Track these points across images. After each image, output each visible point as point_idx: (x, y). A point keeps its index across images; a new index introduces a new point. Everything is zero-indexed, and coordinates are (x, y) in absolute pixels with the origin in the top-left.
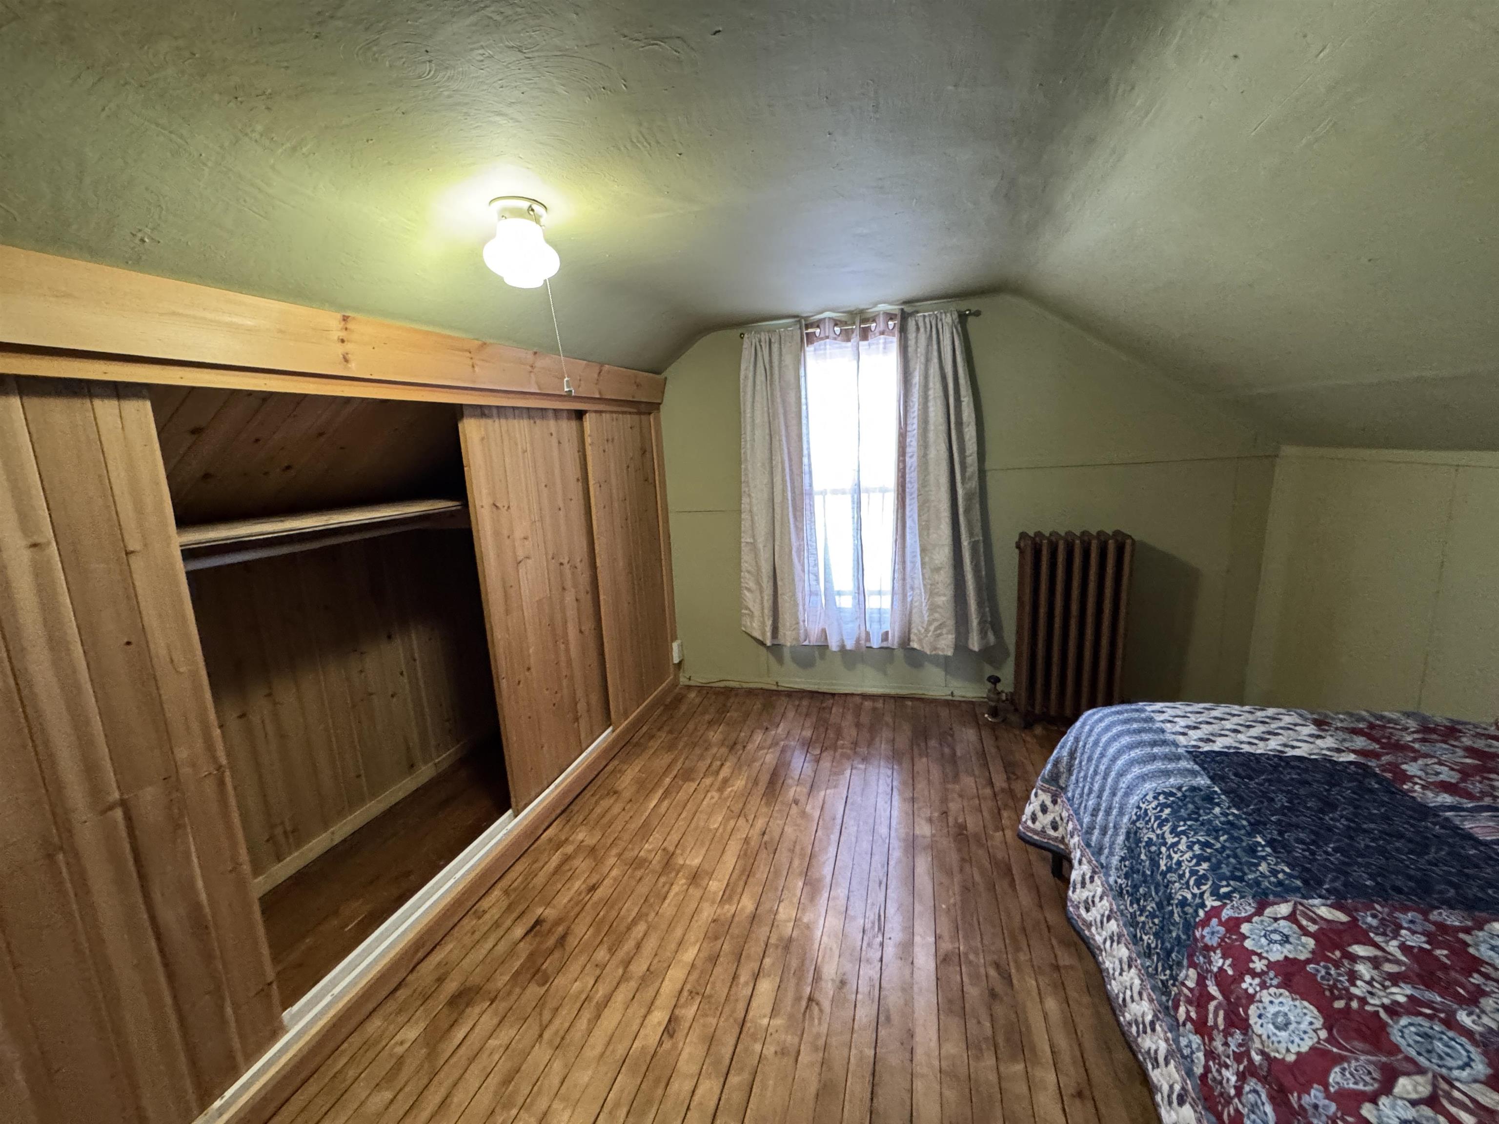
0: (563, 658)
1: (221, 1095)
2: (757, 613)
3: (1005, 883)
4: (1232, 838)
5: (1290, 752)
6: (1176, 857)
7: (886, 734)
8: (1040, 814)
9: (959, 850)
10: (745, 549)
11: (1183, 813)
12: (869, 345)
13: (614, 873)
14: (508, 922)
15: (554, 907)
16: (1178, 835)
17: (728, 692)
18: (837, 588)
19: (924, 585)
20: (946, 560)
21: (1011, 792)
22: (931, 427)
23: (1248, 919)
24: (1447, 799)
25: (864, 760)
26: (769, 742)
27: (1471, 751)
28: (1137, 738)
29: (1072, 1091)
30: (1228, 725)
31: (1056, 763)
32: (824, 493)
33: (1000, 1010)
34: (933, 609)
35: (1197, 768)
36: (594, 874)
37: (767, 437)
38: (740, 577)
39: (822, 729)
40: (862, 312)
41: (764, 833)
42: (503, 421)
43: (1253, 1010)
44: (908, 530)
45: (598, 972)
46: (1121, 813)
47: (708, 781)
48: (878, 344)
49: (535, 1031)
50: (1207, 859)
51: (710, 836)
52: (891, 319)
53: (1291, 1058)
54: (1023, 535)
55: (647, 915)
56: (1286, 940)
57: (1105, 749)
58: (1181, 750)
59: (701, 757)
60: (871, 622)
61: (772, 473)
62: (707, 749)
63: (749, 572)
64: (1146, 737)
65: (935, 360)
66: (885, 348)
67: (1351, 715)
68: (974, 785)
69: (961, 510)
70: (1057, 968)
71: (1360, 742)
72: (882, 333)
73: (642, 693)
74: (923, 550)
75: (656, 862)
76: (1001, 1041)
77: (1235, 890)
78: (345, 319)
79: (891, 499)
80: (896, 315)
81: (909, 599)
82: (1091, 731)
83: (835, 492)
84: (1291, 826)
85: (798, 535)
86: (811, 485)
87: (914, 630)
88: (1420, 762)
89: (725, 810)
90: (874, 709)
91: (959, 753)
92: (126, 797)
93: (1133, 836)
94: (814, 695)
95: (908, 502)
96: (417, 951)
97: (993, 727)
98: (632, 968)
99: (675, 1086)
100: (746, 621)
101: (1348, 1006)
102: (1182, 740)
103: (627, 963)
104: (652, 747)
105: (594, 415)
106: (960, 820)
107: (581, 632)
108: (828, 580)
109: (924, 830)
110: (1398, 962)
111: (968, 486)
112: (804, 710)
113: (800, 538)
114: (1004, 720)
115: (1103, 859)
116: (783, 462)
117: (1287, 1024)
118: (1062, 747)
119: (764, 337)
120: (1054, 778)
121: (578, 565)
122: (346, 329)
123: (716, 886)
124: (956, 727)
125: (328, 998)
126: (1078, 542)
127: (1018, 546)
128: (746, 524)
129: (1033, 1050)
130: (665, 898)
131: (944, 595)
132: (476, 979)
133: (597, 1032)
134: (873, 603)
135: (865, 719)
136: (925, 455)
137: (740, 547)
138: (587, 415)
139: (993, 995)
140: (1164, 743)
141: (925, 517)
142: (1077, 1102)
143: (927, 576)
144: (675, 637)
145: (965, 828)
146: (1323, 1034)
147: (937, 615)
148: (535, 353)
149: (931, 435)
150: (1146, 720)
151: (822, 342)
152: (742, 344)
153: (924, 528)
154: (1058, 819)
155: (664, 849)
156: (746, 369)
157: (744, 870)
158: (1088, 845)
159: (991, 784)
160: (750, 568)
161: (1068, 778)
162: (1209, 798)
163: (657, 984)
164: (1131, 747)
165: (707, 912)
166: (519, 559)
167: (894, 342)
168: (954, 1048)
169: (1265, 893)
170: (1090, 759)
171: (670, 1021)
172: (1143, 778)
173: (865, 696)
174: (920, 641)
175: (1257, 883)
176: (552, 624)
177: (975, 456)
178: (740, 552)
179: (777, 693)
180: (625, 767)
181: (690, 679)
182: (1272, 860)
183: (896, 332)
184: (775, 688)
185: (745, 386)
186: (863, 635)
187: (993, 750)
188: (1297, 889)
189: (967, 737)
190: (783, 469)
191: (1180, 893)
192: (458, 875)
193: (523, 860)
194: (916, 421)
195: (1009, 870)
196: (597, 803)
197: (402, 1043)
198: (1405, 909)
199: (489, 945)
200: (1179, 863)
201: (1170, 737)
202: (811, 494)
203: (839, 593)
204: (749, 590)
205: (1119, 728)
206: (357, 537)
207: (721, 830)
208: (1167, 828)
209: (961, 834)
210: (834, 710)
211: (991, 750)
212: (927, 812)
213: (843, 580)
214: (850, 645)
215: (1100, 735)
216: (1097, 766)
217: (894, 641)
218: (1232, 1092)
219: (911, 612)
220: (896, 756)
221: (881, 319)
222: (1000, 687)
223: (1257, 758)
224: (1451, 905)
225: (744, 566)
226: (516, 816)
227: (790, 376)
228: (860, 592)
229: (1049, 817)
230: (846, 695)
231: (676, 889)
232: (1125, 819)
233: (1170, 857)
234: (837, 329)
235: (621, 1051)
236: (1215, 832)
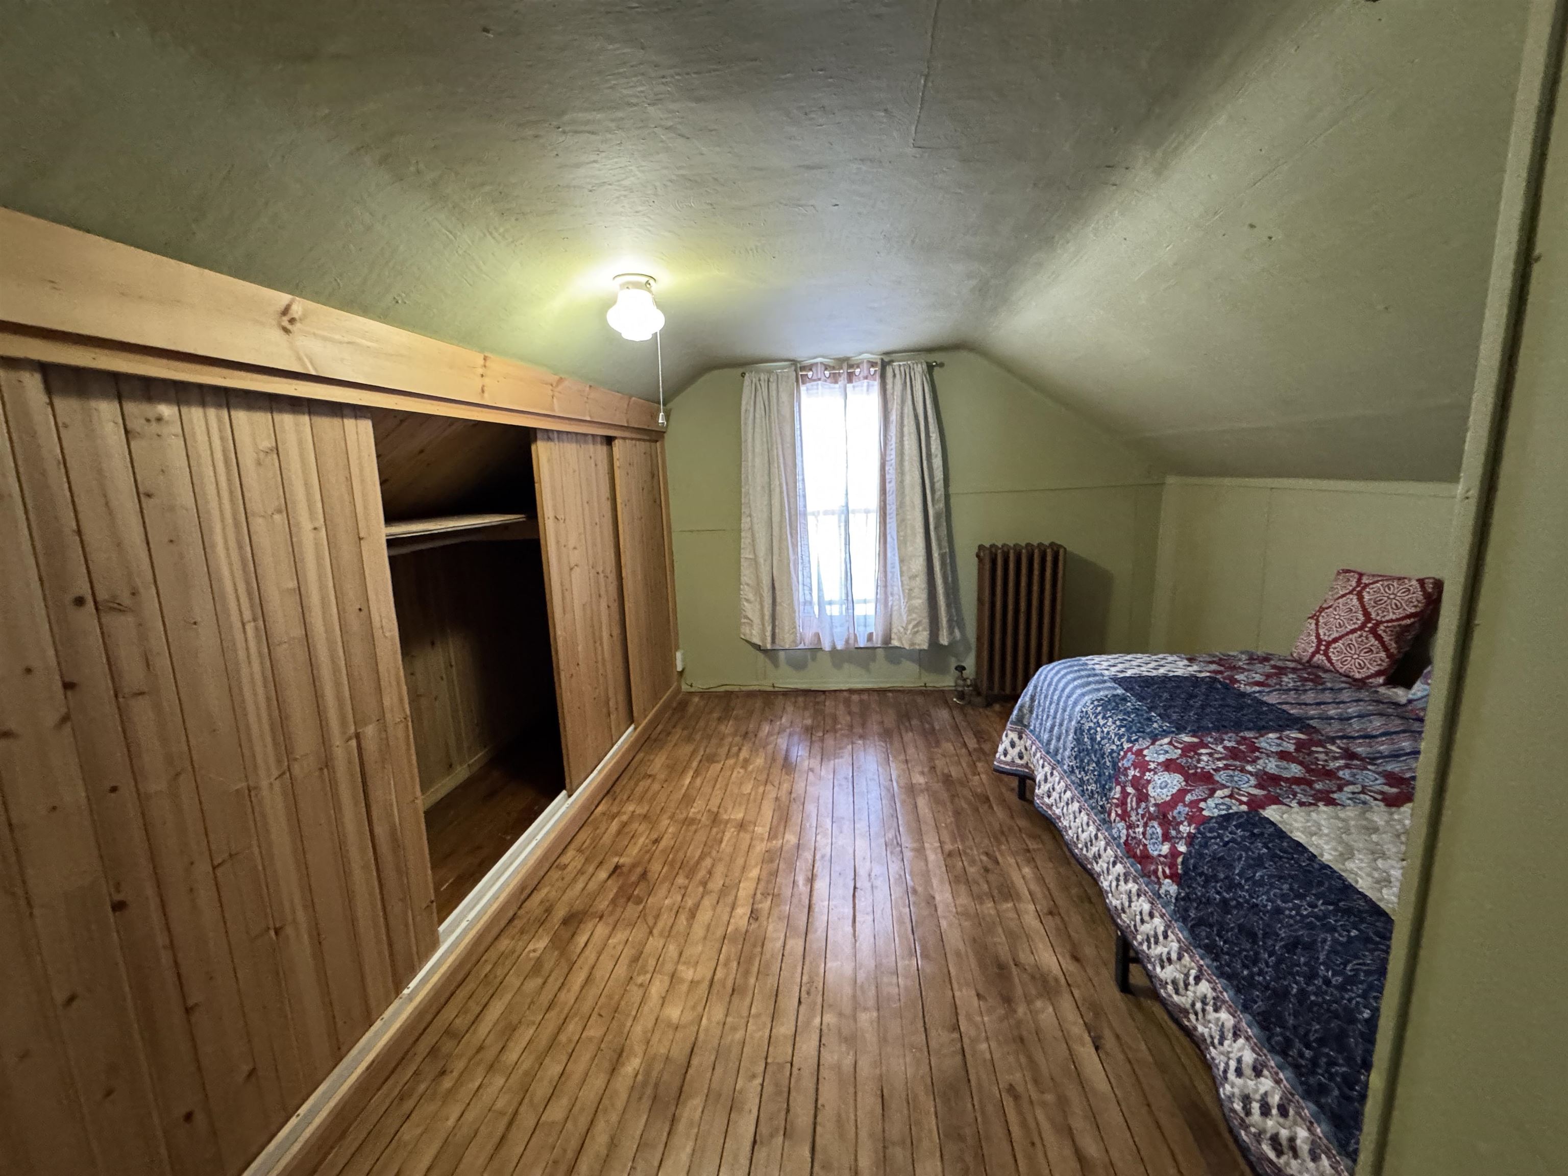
0: (600, 658)
1: (406, 986)
2: (757, 620)
3: (986, 807)
4: (1137, 715)
5: (1171, 674)
6: (1106, 730)
7: (876, 717)
8: (1010, 749)
9: (948, 790)
10: (744, 564)
11: (1109, 707)
12: (854, 387)
13: (670, 830)
14: (591, 869)
15: (628, 856)
16: (1107, 718)
17: (729, 695)
18: (827, 598)
19: (903, 591)
20: (920, 568)
21: (981, 750)
22: (907, 458)
23: (1147, 748)
24: (1257, 688)
25: (861, 737)
26: (777, 729)
27: (1274, 667)
28: (1078, 674)
29: (1045, 911)
30: (1134, 663)
31: (1020, 710)
32: (816, 514)
33: (992, 877)
34: (911, 610)
35: (1116, 686)
36: (652, 832)
37: (767, 465)
38: (740, 589)
39: (820, 718)
40: (846, 360)
41: (791, 793)
42: (561, 444)
43: (1150, 788)
44: (888, 546)
45: (683, 891)
46: (1070, 720)
47: (731, 761)
48: (862, 386)
49: (645, 929)
50: (1123, 726)
51: (745, 798)
52: (872, 366)
53: (1169, 798)
54: (981, 547)
55: (710, 853)
56: (1167, 752)
57: (1056, 685)
58: (1105, 678)
59: (720, 745)
60: (858, 626)
61: (770, 496)
62: (722, 739)
63: (748, 585)
64: (1083, 673)
65: (909, 402)
66: (868, 390)
67: (1210, 655)
68: (952, 748)
69: (932, 527)
70: (1028, 851)
71: (1213, 667)
72: (866, 378)
73: (655, 697)
74: (902, 561)
75: (705, 820)
76: (995, 893)
77: (1140, 737)
78: (485, 359)
79: (874, 519)
80: (876, 363)
81: (890, 604)
82: (1046, 677)
83: (826, 513)
84: (1170, 707)
85: (793, 550)
86: (805, 506)
87: (894, 630)
88: (1246, 674)
89: (752, 782)
90: (861, 701)
91: (937, 727)
92: (359, 731)
93: (1079, 730)
94: (806, 692)
95: (888, 521)
96: (521, 892)
97: (961, 708)
98: (711, 886)
99: (769, 946)
100: (746, 630)
101: (1196, 772)
102: (1106, 673)
103: (704, 884)
104: (671, 741)
105: (621, 441)
106: (946, 771)
107: (611, 636)
108: (820, 590)
109: (919, 779)
110: (1221, 753)
111: (937, 507)
112: (802, 704)
113: (795, 553)
114: (970, 702)
115: (1059, 757)
116: (781, 485)
117: (1166, 786)
118: (1025, 695)
119: (763, 376)
120: (1020, 720)
121: (609, 575)
122: (485, 366)
123: (761, 830)
124: (932, 711)
125: (464, 924)
126: (1024, 551)
127: (978, 556)
128: (746, 541)
129: (1018, 894)
130: (721, 842)
131: (920, 598)
132: (578, 906)
133: (696, 926)
134: (860, 610)
135: (855, 709)
136: (902, 482)
137: (740, 562)
138: (616, 441)
139: (987, 870)
140: (1095, 675)
141: (902, 534)
142: (1050, 917)
143: (905, 582)
144: (677, 648)
145: (951, 776)
146: (1184, 784)
147: (914, 616)
148: (590, 386)
149: (906, 464)
150: (1082, 665)
151: (815, 383)
152: (743, 383)
153: (902, 542)
154: (1023, 750)
155: (709, 811)
156: (747, 404)
157: (781, 819)
158: (1048, 753)
159: (965, 745)
160: (750, 582)
161: (1030, 717)
162: (1124, 699)
163: (734, 892)
164: (1074, 679)
165: (760, 848)
166: (572, 565)
167: (876, 384)
168: (964, 900)
169: (1156, 735)
170: (1046, 697)
171: (752, 912)
172: (1083, 695)
173: (851, 691)
174: (900, 639)
175: (1152, 732)
176: (592, 626)
177: (942, 482)
178: (739, 568)
179: (775, 693)
180: (652, 757)
181: (691, 686)
182: (1160, 722)
183: (878, 376)
184: (771, 689)
185: (746, 419)
186: (852, 637)
187: (964, 724)
188: (1173, 732)
189: (942, 716)
190: (781, 492)
191: (1108, 748)
192: (539, 837)
193: (585, 828)
194: (893, 452)
195: (988, 799)
196: (636, 785)
197: (534, 951)
198: (1226, 733)
199: (580, 885)
200: (1108, 733)
201: (1098, 672)
202: (805, 514)
203: (830, 603)
204: (747, 600)
205: (1065, 671)
206: (448, 542)
207: (753, 793)
208: (1100, 717)
209: (947, 780)
210: (827, 703)
211: (963, 724)
212: (919, 768)
213: (833, 591)
214: (840, 646)
215: (1052, 679)
216: (1052, 698)
217: (878, 641)
218: (1141, 837)
219: (891, 615)
220: (886, 734)
221: (865, 366)
222: (966, 673)
223: (1152, 678)
224: (1249, 729)
225: (744, 579)
226: (570, 796)
227: (786, 411)
228: (849, 600)
229: (1017, 750)
230: (835, 691)
231: (727, 835)
232: (1073, 723)
233: (1103, 732)
234: (827, 373)
235: (719, 933)
236: (1128, 714)
